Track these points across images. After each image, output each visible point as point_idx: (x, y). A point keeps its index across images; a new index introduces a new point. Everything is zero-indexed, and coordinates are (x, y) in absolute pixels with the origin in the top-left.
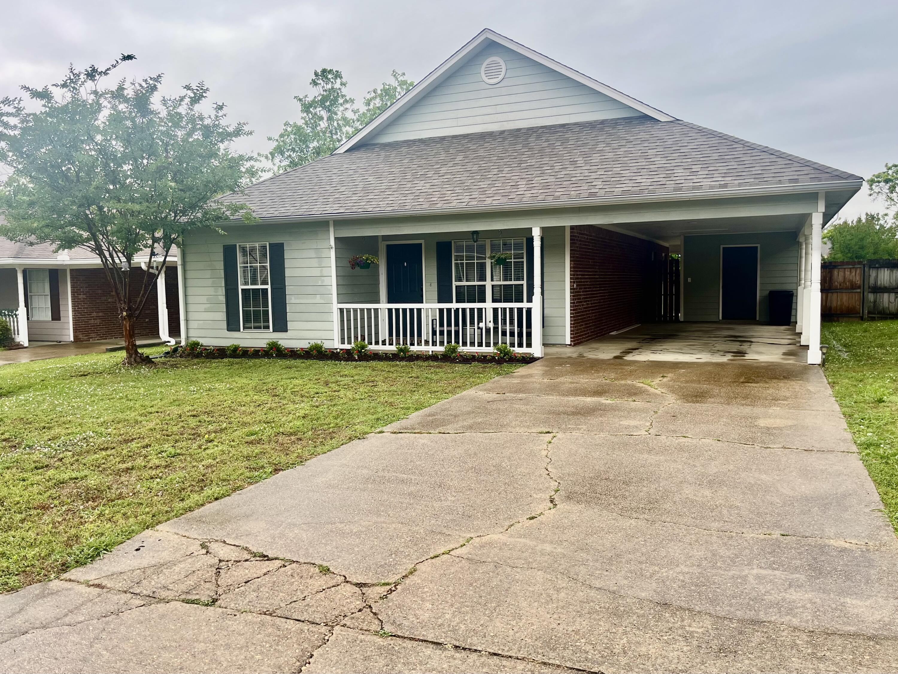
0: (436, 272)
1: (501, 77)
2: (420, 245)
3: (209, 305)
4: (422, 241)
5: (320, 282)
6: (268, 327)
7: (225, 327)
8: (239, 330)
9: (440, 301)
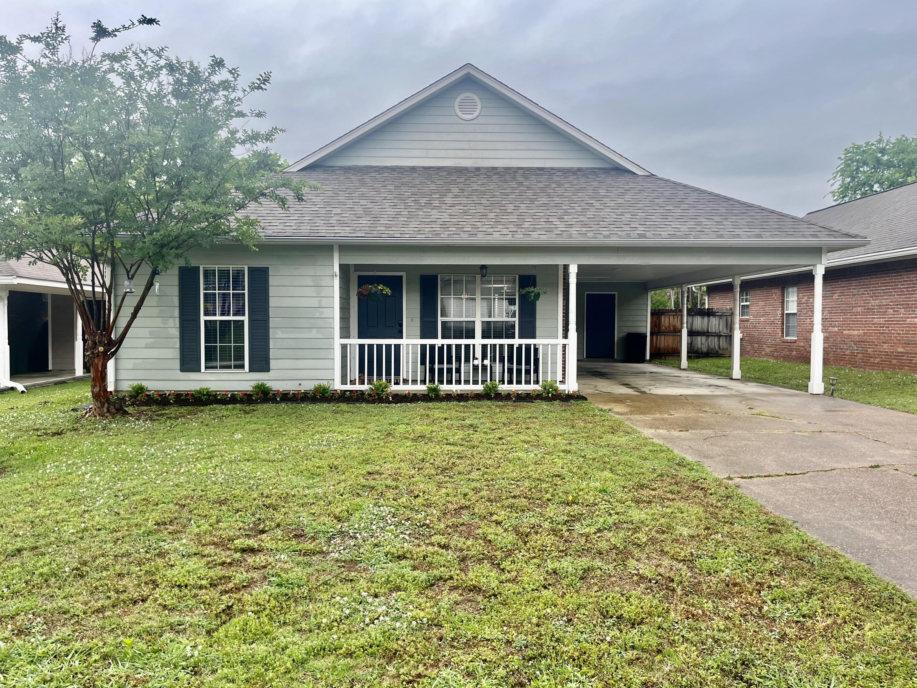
0: (418, 307)
1: (476, 114)
2: (401, 277)
3: (153, 340)
4: (403, 274)
5: (317, 314)
6: (242, 367)
7: (179, 367)
8: (199, 371)
9: (423, 337)
